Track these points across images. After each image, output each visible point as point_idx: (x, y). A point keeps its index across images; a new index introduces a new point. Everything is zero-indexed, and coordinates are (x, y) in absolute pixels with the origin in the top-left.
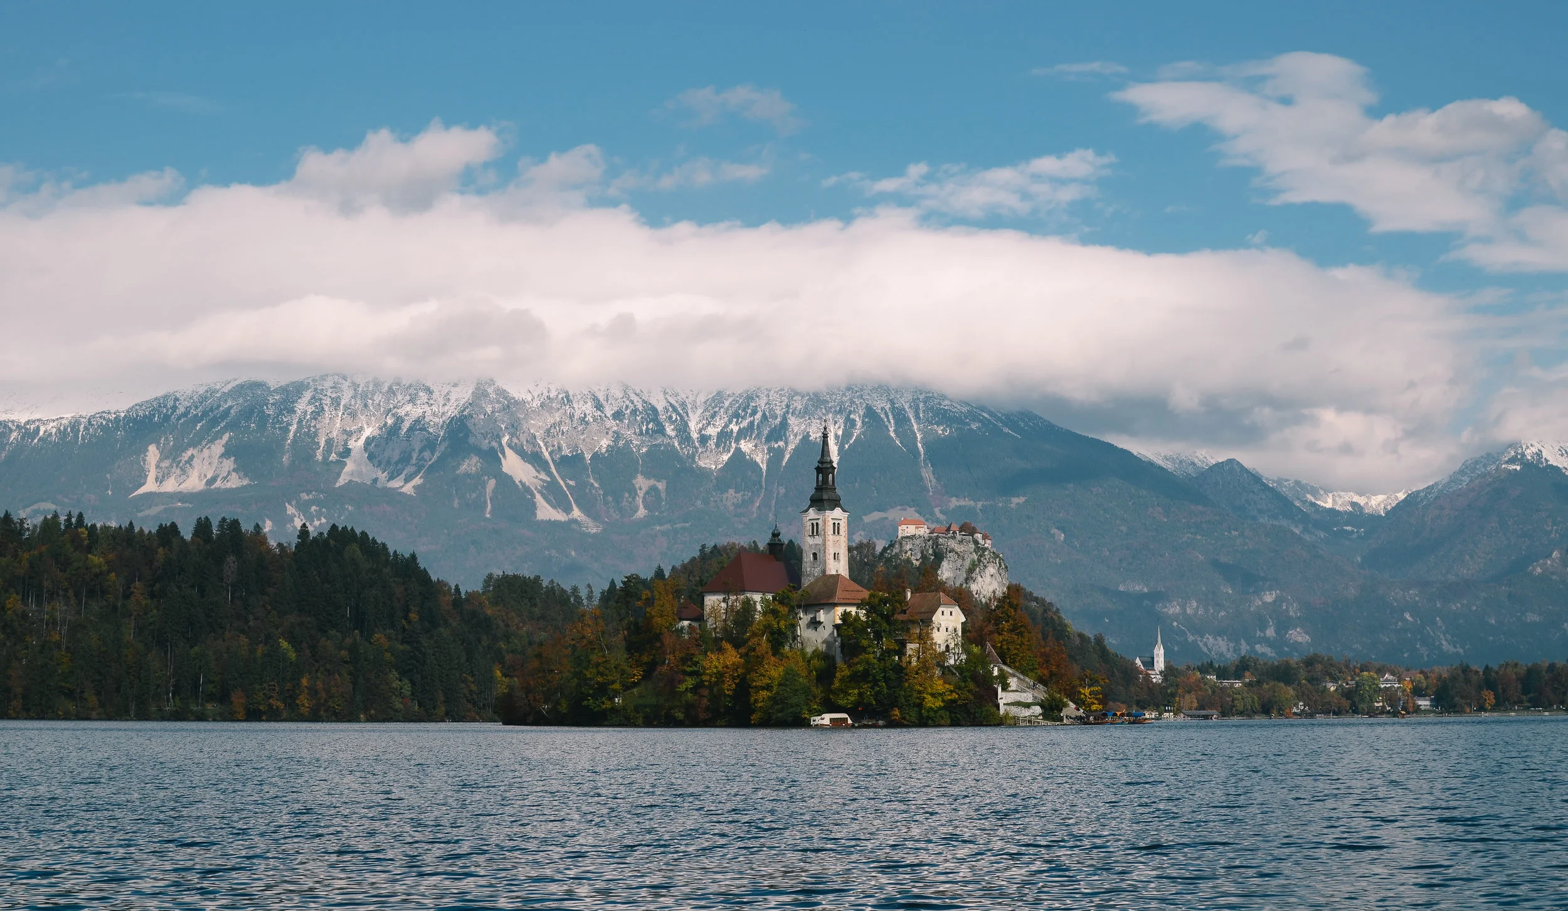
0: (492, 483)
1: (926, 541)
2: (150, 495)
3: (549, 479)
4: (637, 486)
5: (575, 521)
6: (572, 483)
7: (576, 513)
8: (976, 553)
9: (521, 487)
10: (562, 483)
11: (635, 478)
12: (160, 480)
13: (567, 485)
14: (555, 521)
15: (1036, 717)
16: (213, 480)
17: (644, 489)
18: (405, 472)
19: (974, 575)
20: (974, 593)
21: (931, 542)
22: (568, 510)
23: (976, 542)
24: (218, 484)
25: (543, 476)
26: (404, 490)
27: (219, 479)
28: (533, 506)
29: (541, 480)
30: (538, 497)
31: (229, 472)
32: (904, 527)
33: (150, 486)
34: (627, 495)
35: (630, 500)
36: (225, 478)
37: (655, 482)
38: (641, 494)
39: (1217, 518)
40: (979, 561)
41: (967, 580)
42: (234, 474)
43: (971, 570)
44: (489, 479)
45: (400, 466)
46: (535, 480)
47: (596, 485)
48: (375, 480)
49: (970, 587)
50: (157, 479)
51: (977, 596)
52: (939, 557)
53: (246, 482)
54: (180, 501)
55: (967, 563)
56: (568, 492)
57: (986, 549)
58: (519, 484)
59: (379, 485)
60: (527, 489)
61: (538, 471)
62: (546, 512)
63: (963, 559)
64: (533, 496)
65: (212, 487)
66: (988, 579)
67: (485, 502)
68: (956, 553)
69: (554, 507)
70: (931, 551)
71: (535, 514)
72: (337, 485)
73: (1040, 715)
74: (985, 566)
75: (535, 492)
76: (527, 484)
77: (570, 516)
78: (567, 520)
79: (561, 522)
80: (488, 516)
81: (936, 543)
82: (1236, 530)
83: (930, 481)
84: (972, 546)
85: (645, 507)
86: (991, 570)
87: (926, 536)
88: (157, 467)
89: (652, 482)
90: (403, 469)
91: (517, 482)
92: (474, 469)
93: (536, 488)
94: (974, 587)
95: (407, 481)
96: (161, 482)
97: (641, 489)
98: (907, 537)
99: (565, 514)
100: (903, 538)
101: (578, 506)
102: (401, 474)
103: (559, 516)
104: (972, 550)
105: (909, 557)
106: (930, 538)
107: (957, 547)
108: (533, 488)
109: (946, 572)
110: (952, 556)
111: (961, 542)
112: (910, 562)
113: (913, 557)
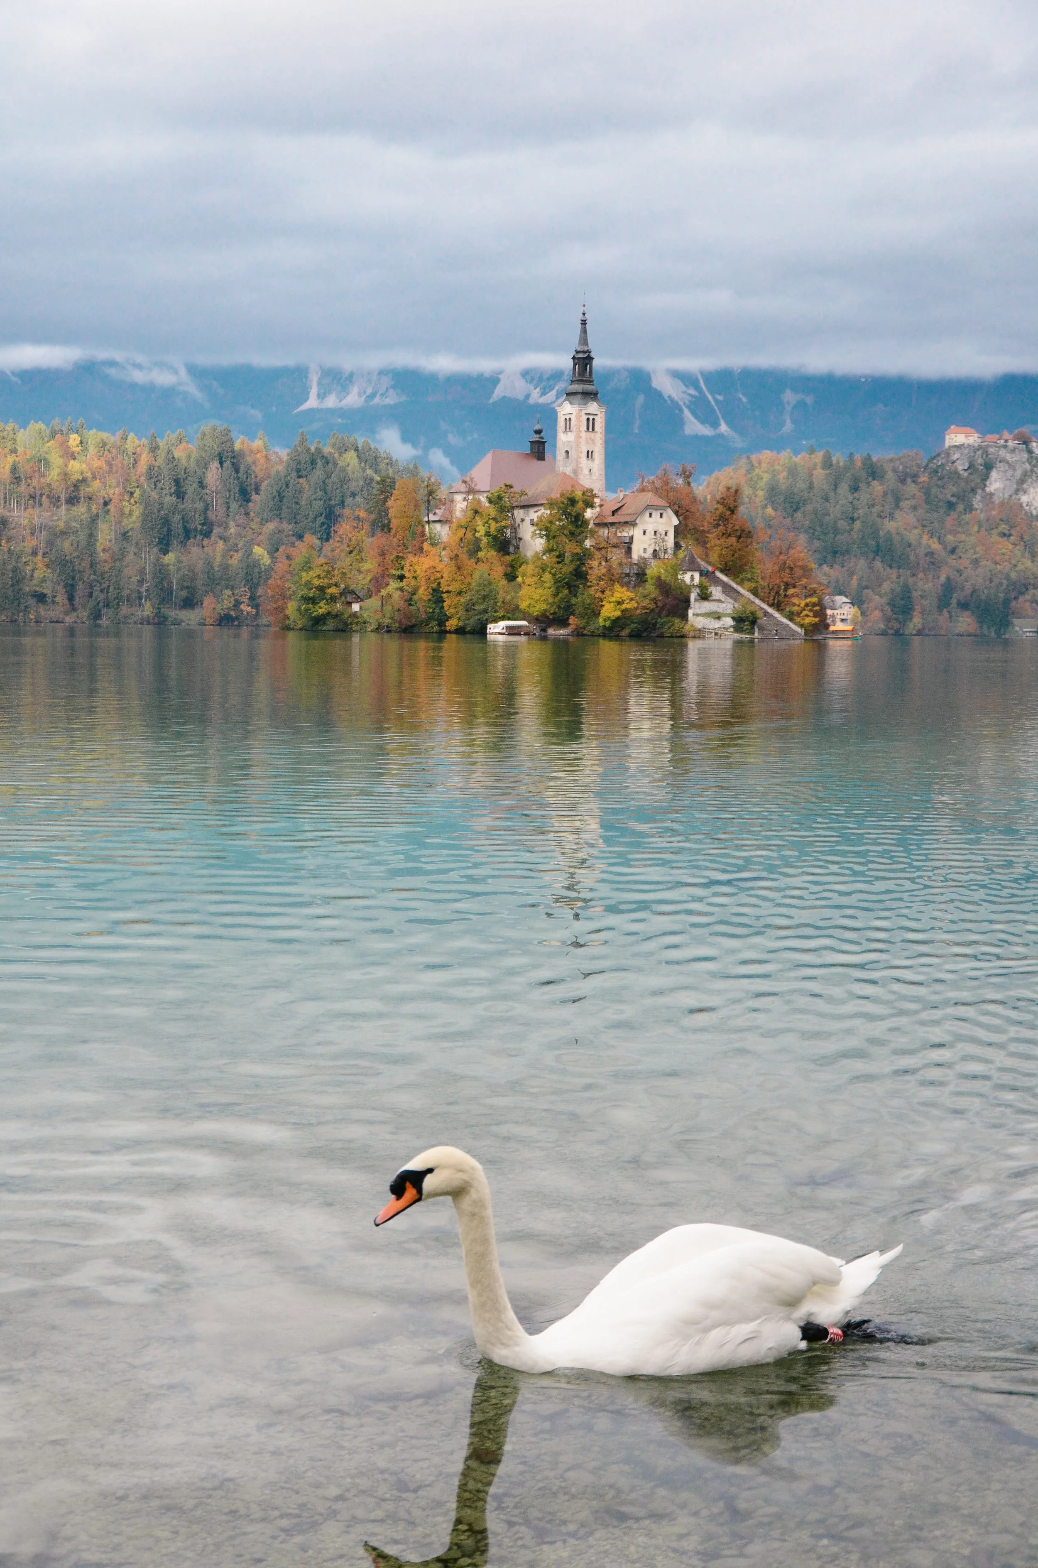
0: (641, 399)
1: (976, 450)
2: (312, 411)
3: (697, 394)
4: (785, 400)
5: (721, 436)
6: (720, 398)
7: (724, 428)
8: (1030, 463)
9: (669, 402)
10: (710, 397)
11: (783, 391)
12: (321, 396)
13: (716, 401)
14: (701, 436)
15: (726, 629)
16: (372, 396)
17: (792, 404)
18: (557, 388)
19: (1025, 486)
20: (1024, 505)
21: (980, 452)
22: (715, 425)
23: (1030, 451)
24: (377, 400)
25: (692, 391)
27: (378, 396)
28: (680, 422)
29: (689, 395)
30: (687, 413)
31: (387, 389)
32: (952, 436)
33: (312, 402)
34: (774, 410)
35: (777, 414)
36: (382, 395)
37: (803, 396)
38: (788, 408)
41: (1017, 491)
42: (391, 391)
43: (1022, 481)
44: (638, 395)
45: (552, 382)
46: (684, 396)
47: (744, 400)
48: (528, 396)
49: (1019, 499)
50: (319, 396)
51: (1027, 508)
52: (989, 467)
53: (403, 398)
54: (339, 417)
55: (1019, 473)
56: (716, 407)
58: (667, 399)
59: (531, 401)
60: (675, 404)
61: (686, 386)
62: (694, 427)
63: (1015, 470)
64: (681, 410)
65: (372, 403)
68: (1008, 463)
69: (702, 422)
70: (979, 461)
71: (683, 430)
72: (491, 401)
73: (731, 626)
75: (684, 408)
76: (676, 398)
77: (717, 431)
78: (713, 435)
79: (708, 436)
80: (636, 431)
81: (985, 452)
84: (1025, 455)
85: (793, 422)
87: (976, 445)
88: (319, 384)
89: (800, 396)
90: (555, 385)
91: (665, 397)
92: (624, 385)
93: (685, 404)
94: (1024, 499)
95: (559, 396)
96: (323, 399)
97: (788, 404)
98: (955, 446)
99: (712, 429)
100: (950, 447)
101: (726, 422)
102: (553, 389)
103: (706, 431)
104: (1024, 460)
105: (957, 469)
106: (980, 447)
107: (1009, 457)
108: (681, 404)
109: (996, 484)
110: (1002, 466)
111: (1013, 451)
112: (956, 472)
113: (960, 468)
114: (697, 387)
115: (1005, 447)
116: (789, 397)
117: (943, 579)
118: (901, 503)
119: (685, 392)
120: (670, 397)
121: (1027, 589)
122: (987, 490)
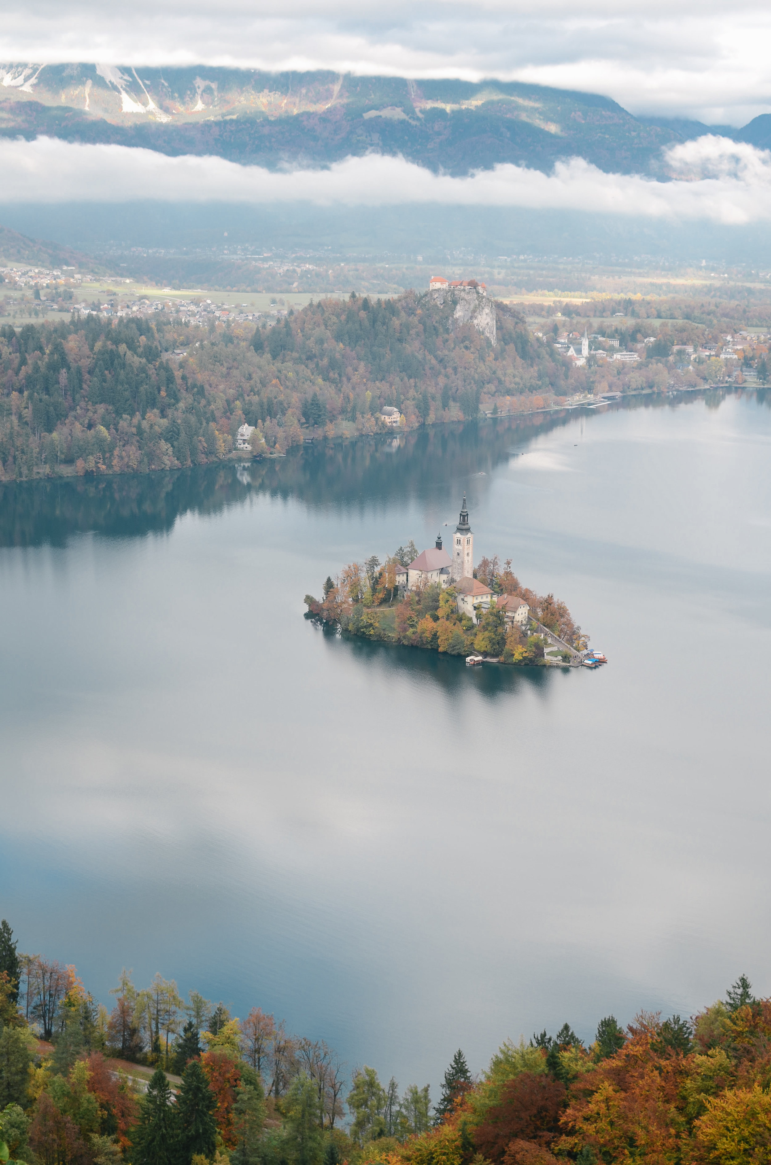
0: (89, 83)
1: (447, 292)
3: (131, 80)
4: (196, 85)
5: (151, 113)
6: (148, 82)
7: (152, 107)
8: (478, 300)
10: (140, 82)
11: (195, 79)
13: (145, 84)
14: (137, 113)
17: (202, 88)
18: (24, 74)
19: (476, 314)
21: (450, 293)
22: (145, 104)
23: (478, 293)
25: (126, 77)
26: (23, 89)
28: (120, 102)
29: (125, 80)
30: (123, 93)
32: (434, 283)
34: (189, 92)
35: (191, 96)
37: (210, 83)
38: (199, 91)
39: (621, 121)
40: (479, 305)
41: (471, 318)
43: (474, 311)
44: (87, 80)
45: (20, 69)
46: (121, 81)
47: (166, 84)
49: (472, 322)
52: (455, 303)
55: (472, 307)
56: (145, 90)
57: (484, 297)
58: (109, 84)
60: (114, 86)
61: (123, 75)
62: (129, 106)
63: (470, 304)
64: (119, 92)
66: (484, 316)
67: (85, 98)
68: (465, 300)
69: (135, 102)
70: (449, 299)
71: (121, 108)
74: (483, 308)
75: (121, 90)
76: (115, 83)
77: (148, 108)
78: (145, 112)
79: (141, 113)
80: (86, 109)
81: (453, 294)
82: (634, 131)
83: (413, 87)
84: (475, 295)
85: (203, 102)
86: (487, 310)
87: (447, 289)
89: (207, 83)
90: (23, 71)
91: (108, 82)
92: (75, 72)
93: (122, 87)
95: (26, 80)
97: (199, 88)
98: (435, 290)
99: (143, 107)
100: (433, 290)
101: (153, 101)
102: (21, 75)
103: (139, 109)
104: (475, 298)
105: (436, 303)
106: (450, 291)
107: (466, 297)
108: (119, 87)
109: (459, 313)
110: (462, 302)
111: (469, 293)
112: (436, 306)
113: (438, 303)
114: (131, 75)
115: (464, 290)
116: (200, 83)
117: (441, 385)
118: (411, 332)
119: (122, 78)
120: (110, 82)
121: (484, 384)
122: (455, 316)
